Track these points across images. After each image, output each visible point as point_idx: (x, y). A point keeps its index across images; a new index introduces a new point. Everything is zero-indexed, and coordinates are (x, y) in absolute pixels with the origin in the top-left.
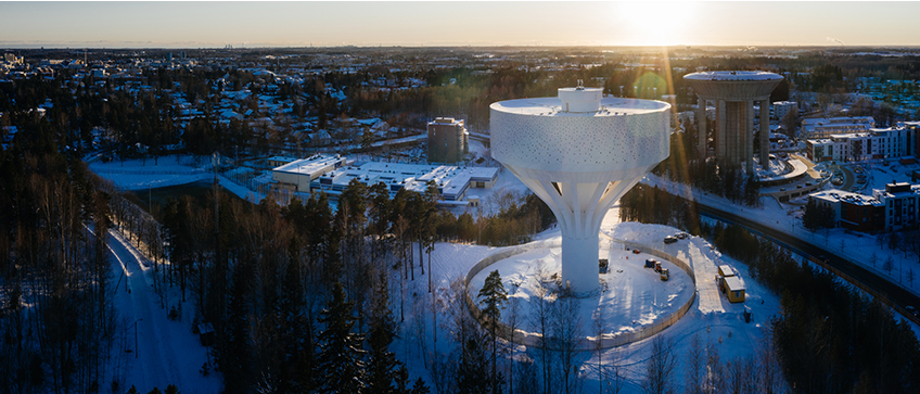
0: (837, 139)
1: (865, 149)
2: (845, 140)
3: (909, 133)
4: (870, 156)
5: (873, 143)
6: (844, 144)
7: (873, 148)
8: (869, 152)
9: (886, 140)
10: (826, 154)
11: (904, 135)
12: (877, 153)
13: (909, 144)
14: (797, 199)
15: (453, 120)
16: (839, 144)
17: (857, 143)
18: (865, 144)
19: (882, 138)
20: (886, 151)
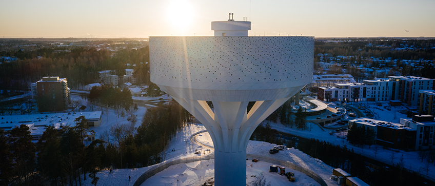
0: (341, 86)
1: (361, 94)
2: (347, 87)
3: (394, 84)
4: (365, 99)
5: (367, 90)
6: (346, 90)
7: (367, 94)
8: (364, 96)
9: (377, 88)
10: (333, 96)
11: (390, 86)
12: (370, 97)
13: (393, 92)
14: (329, 125)
15: (58, 78)
16: (342, 90)
17: (356, 90)
18: (361, 90)
19: (374, 86)
20: (377, 96)
